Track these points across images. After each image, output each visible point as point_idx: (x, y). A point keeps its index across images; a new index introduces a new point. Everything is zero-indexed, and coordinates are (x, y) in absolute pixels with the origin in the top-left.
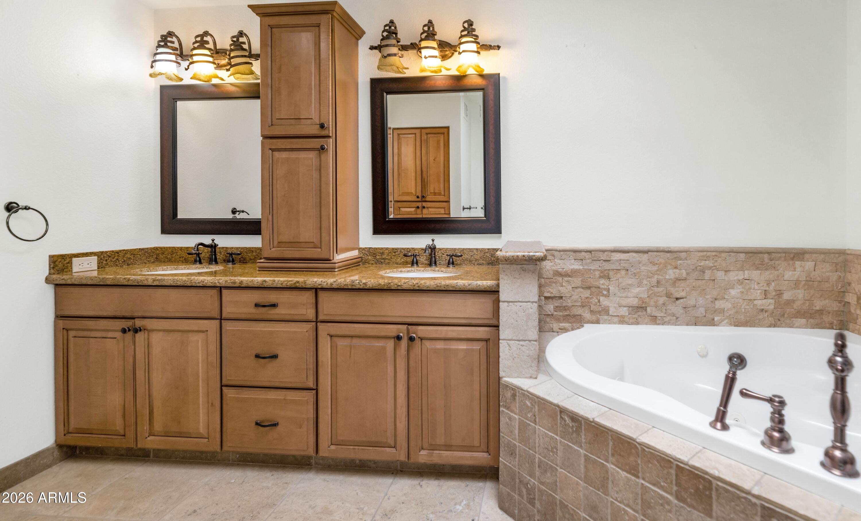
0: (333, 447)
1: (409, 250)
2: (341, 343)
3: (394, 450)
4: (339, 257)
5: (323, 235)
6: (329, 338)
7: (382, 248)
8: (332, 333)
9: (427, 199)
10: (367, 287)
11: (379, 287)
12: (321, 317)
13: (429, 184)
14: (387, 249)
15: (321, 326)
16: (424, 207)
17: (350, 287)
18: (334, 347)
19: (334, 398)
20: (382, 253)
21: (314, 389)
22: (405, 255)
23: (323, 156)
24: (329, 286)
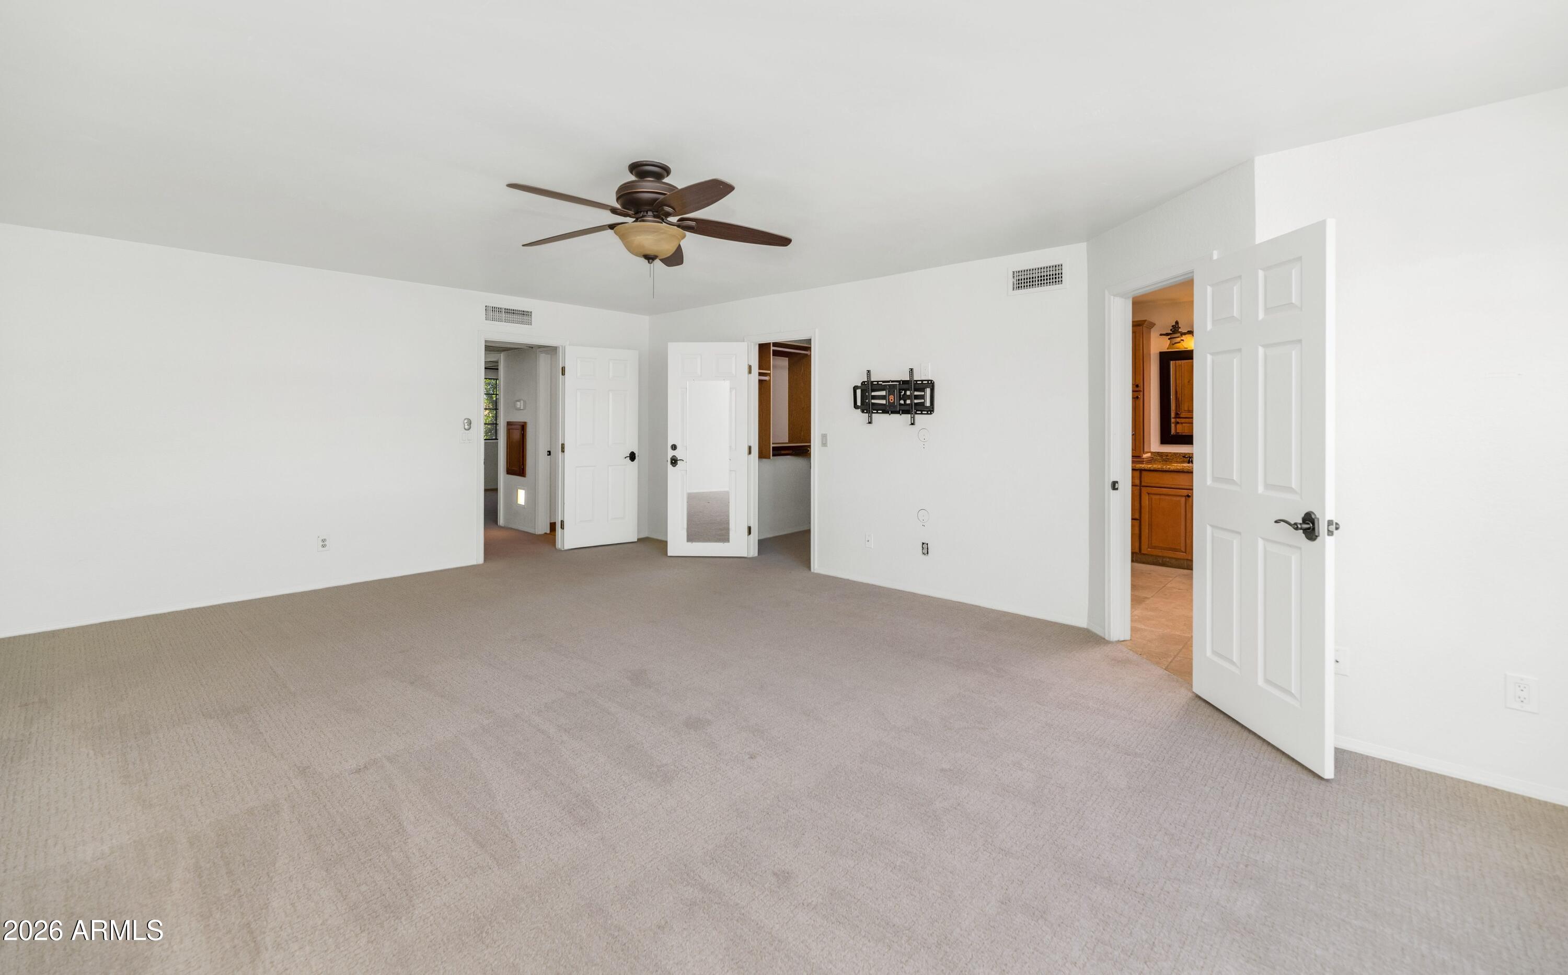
0: (1149, 549)
1: (1185, 454)
2: (1154, 497)
3: (1185, 554)
4: (1145, 456)
5: (1137, 443)
6: (1147, 495)
7: (1167, 453)
8: (1149, 492)
9: (1181, 416)
10: (1170, 470)
11: (1177, 470)
12: (1143, 484)
13: (1183, 403)
14: (1170, 453)
15: (1144, 489)
16: (1178, 423)
17: (1160, 469)
18: (1150, 500)
19: (1150, 525)
20: (1167, 456)
21: (1138, 520)
22: (1184, 457)
23: (1137, 402)
24: (1148, 469)
